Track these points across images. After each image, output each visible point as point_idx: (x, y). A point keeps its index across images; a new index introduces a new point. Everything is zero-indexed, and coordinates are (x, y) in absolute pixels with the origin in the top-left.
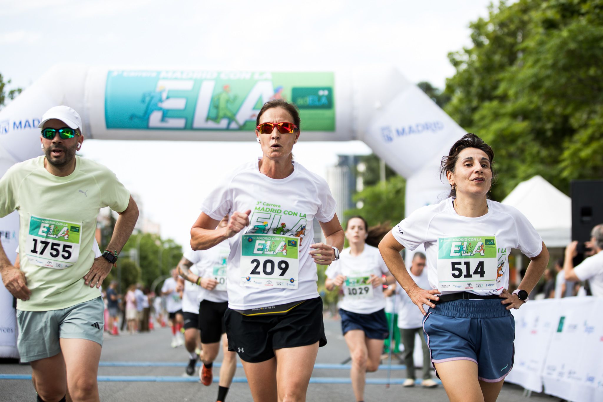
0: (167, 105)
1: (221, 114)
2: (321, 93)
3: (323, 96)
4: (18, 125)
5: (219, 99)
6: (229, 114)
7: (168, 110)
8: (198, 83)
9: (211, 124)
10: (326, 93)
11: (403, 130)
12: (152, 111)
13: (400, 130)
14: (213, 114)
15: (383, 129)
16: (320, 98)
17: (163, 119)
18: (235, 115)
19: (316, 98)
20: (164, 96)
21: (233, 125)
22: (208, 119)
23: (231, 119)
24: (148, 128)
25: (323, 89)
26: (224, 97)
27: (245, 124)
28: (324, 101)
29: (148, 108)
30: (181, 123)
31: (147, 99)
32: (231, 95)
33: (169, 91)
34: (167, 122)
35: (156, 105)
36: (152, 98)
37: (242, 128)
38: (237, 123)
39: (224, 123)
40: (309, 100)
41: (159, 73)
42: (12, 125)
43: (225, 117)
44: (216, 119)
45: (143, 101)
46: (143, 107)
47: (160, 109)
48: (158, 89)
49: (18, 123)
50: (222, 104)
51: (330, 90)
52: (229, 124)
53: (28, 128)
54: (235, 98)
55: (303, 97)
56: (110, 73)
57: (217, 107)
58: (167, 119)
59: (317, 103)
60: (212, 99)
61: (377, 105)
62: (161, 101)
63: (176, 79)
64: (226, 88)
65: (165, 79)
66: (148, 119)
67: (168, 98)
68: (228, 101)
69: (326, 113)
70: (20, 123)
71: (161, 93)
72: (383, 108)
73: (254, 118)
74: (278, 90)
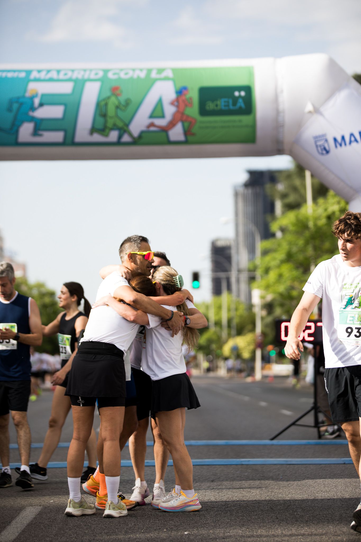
0: (41, 113)
1: (110, 124)
2: (237, 94)
5: (106, 105)
6: (120, 124)
7: (42, 120)
8: (79, 85)
9: (97, 138)
10: (243, 94)
11: (343, 138)
12: (22, 122)
13: (339, 139)
14: (100, 125)
15: (317, 138)
16: (235, 100)
17: (36, 132)
18: (127, 125)
19: (231, 101)
20: (37, 102)
21: (126, 138)
22: (93, 130)
23: (123, 130)
24: (17, 144)
25: (239, 89)
26: (113, 102)
27: (140, 136)
28: (241, 103)
29: (15, 118)
30: (58, 136)
31: (15, 106)
32: (122, 99)
33: (43, 95)
34: (41, 135)
35: (27, 114)
36: (21, 104)
37: (136, 141)
38: (131, 135)
39: (113, 136)
40: (221, 103)
41: (29, 72)
43: (115, 127)
44: (103, 130)
45: (10, 109)
46: (10, 117)
47: (33, 119)
48: (28, 94)
50: (111, 111)
51: (248, 90)
52: (120, 137)
54: (128, 102)
55: (213, 100)
57: (104, 115)
58: (40, 132)
59: (231, 107)
60: (98, 105)
61: (309, 107)
62: (33, 109)
63: (51, 80)
64: (115, 90)
65: (37, 80)
66: (17, 132)
67: (41, 105)
68: (117, 107)
71: (32, 98)
72: (317, 111)
73: (152, 129)
74: (181, 92)
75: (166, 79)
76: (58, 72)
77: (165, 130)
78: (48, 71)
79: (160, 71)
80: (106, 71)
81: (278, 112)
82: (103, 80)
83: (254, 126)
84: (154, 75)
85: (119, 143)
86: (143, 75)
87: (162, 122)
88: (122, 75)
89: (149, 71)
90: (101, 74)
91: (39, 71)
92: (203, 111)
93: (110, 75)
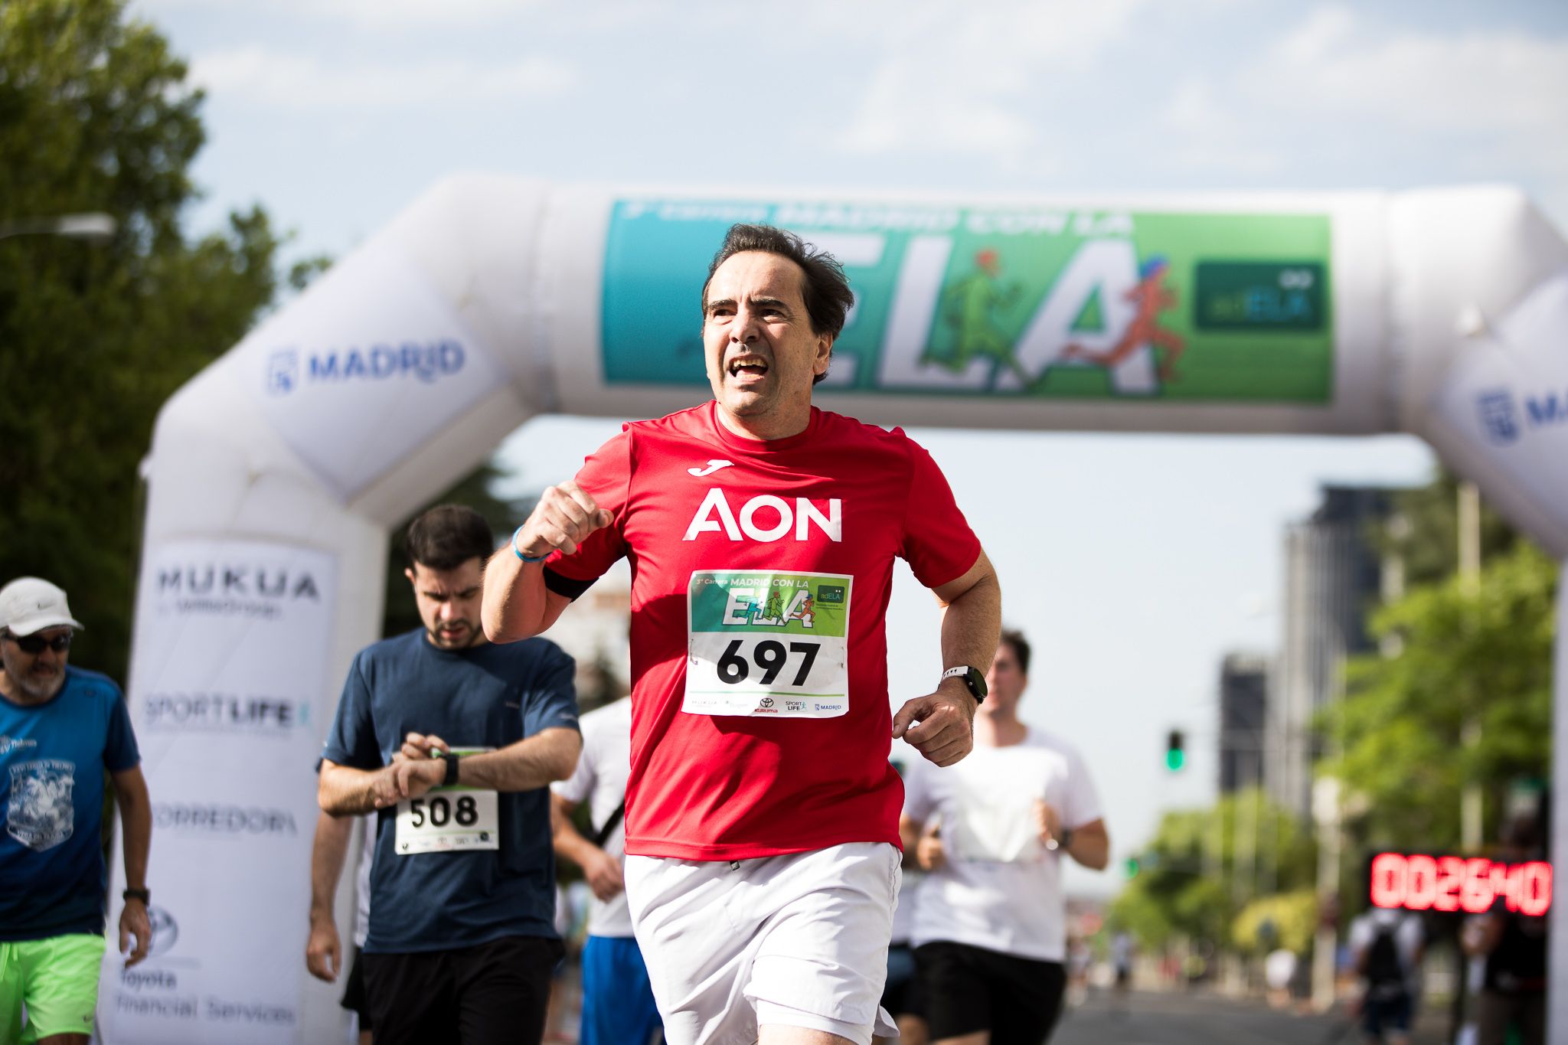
1: (970, 339)
2: (1289, 280)
3: (1295, 291)
4: (323, 368)
5: (962, 298)
6: (993, 342)
8: (897, 243)
9: (935, 375)
10: (1305, 280)
11: (1552, 401)
13: (1543, 404)
14: (945, 341)
15: (1487, 400)
16: (1285, 295)
18: (1012, 344)
19: (1273, 298)
21: (1007, 380)
22: (928, 356)
23: (1001, 357)
25: (1297, 267)
26: (978, 288)
27: (1045, 377)
28: (1298, 305)
32: (1003, 280)
38: (1018, 370)
39: (976, 372)
40: (1250, 302)
42: (303, 366)
43: (980, 351)
44: (951, 358)
49: (323, 359)
51: (1318, 271)
52: (993, 374)
53: (354, 381)
54: (1015, 292)
55: (1231, 291)
56: (618, 206)
57: (956, 322)
59: (1275, 311)
60: (942, 296)
61: (1469, 320)
64: (985, 261)
68: (992, 302)
69: (1305, 344)
70: (332, 361)
72: (1488, 330)
73: (1075, 361)
74: (1150, 271)
75: (1114, 236)
76: (847, 209)
77: (1105, 363)
78: (822, 207)
79: (1099, 216)
80: (964, 213)
81: (1390, 331)
82: (958, 234)
83: (1325, 364)
84: (1084, 226)
85: (989, 391)
86: (1054, 224)
87: (1097, 344)
88: (1007, 225)
89: (1072, 216)
90: (951, 220)
91: (800, 206)
92: (1204, 319)
93: (977, 224)
